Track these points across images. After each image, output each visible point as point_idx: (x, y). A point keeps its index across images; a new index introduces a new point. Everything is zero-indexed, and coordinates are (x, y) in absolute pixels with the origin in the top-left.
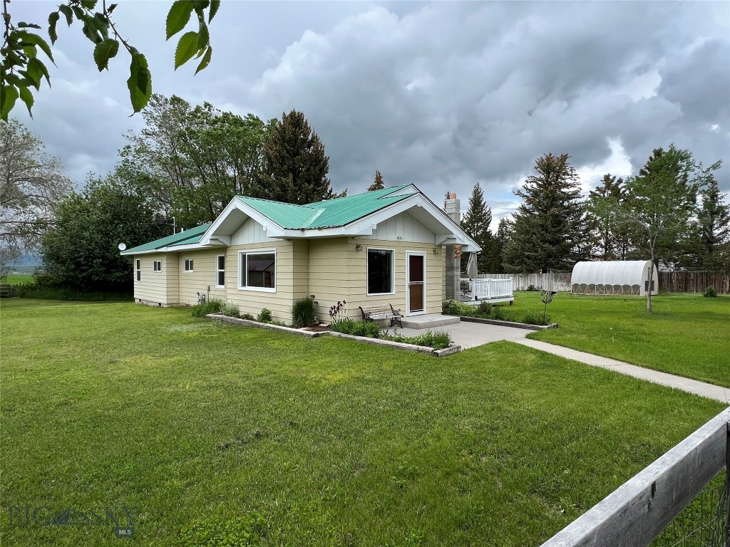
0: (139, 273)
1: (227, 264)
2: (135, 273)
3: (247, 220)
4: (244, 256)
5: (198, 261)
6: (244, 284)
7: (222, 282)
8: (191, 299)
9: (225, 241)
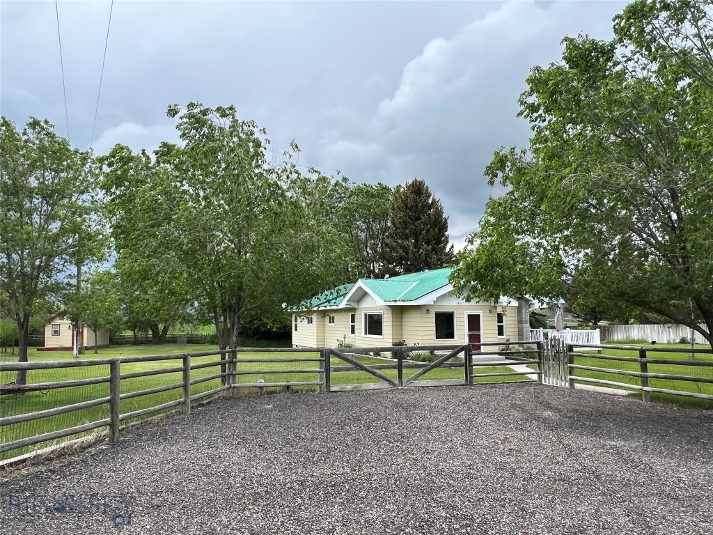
0: (296, 325)
1: (356, 320)
2: (293, 325)
3: (366, 294)
4: (366, 315)
5: (337, 317)
6: (366, 334)
7: (353, 332)
8: (332, 344)
9: (354, 305)
